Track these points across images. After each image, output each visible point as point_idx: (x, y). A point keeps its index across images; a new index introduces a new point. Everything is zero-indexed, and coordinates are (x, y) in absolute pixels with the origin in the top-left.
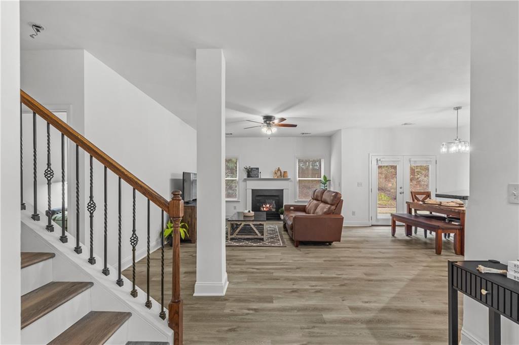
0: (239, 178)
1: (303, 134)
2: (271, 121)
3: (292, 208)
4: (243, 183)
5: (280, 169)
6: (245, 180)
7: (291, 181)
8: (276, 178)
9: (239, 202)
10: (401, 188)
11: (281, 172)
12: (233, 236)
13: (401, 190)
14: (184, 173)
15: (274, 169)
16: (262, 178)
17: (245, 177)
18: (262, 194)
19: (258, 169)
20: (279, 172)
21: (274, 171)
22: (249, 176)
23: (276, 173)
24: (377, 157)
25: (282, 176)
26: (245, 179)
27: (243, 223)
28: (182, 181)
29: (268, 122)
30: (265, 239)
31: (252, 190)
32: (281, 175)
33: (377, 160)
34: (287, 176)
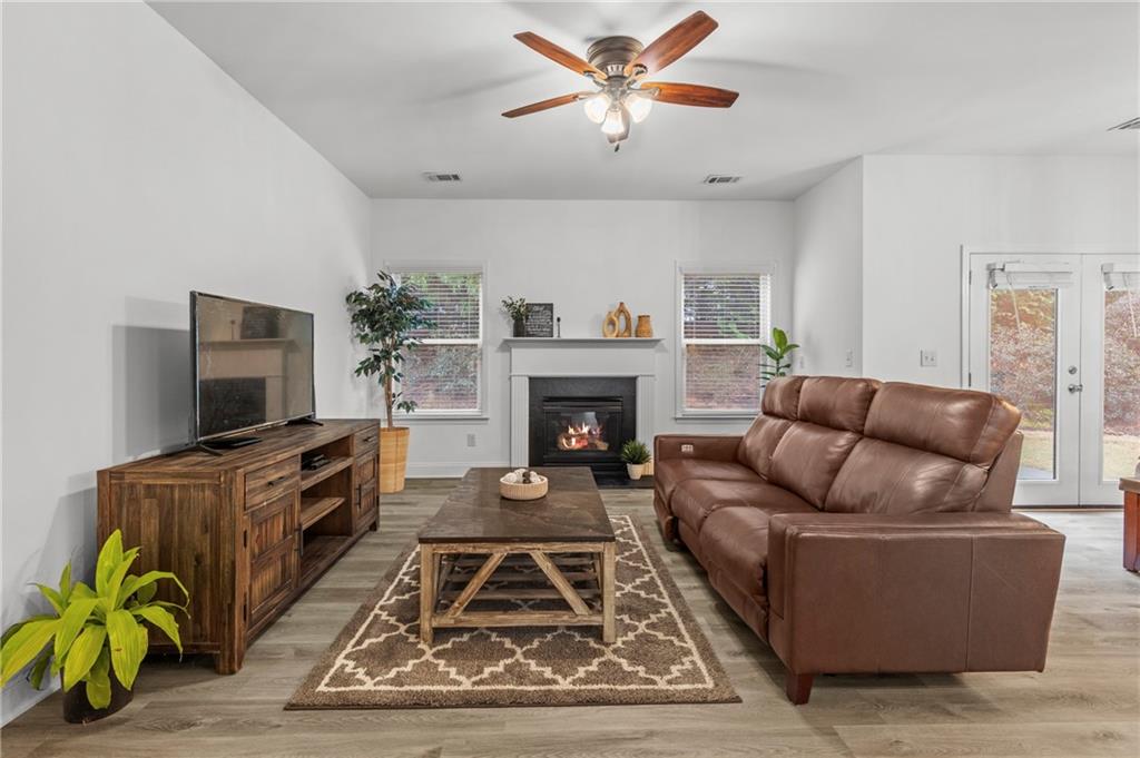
0: (484, 337)
1: (713, 181)
2: (625, 62)
3: (687, 449)
4: (500, 354)
5: (627, 307)
6: (506, 346)
7: (664, 350)
8: (612, 337)
9: (486, 419)
10: (1072, 371)
11: (628, 319)
12: (447, 620)
13: (1074, 380)
14: (193, 296)
15: (606, 307)
16: (564, 336)
17: (508, 333)
18: (562, 393)
19: (549, 307)
20: (622, 317)
21: (604, 315)
22: (519, 330)
23: (612, 323)
24: (991, 260)
25: (632, 330)
26: (506, 341)
27: (499, 554)
28: (188, 338)
29: (613, 69)
30: (608, 632)
31: (530, 379)
32: (628, 327)
33: (991, 271)
34: (649, 332)
